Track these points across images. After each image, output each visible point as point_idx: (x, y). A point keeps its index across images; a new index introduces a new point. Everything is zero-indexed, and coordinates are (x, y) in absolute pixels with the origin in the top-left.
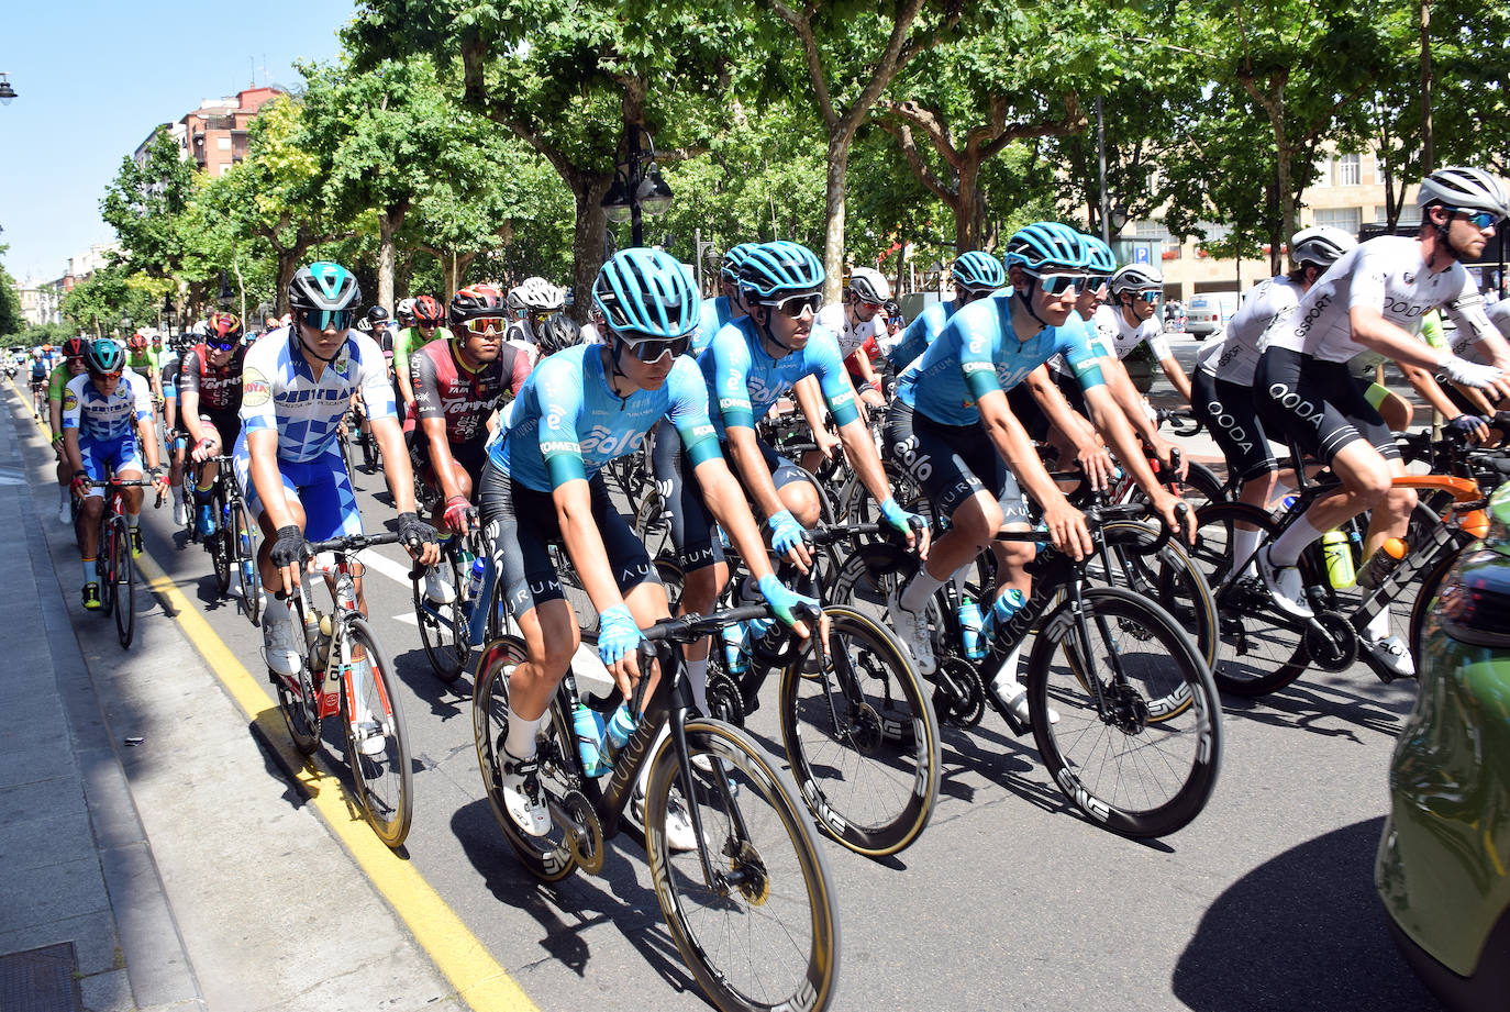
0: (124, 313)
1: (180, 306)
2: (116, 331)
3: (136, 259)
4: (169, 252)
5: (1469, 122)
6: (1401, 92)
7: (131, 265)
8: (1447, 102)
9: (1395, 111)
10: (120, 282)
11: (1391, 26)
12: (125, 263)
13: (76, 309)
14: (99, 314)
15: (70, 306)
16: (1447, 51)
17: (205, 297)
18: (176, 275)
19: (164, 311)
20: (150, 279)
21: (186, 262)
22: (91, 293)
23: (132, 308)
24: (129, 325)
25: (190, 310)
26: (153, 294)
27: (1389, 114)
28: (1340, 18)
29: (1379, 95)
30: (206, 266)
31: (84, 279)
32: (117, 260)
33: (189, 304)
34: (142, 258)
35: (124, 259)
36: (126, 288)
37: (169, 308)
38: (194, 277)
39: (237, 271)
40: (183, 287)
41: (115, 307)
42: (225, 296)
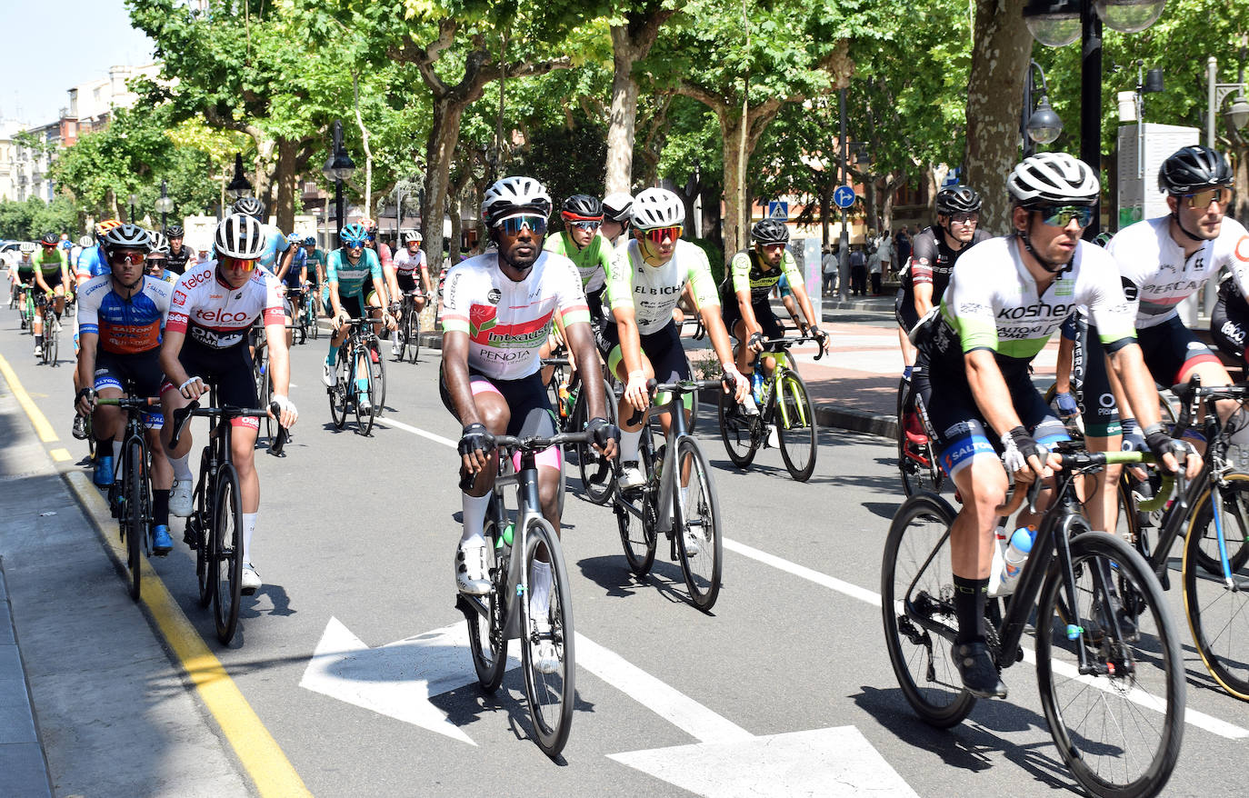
0: (162, 188)
1: (259, 180)
2: (147, 220)
3: (186, 95)
4: (246, 87)
7: (178, 105)
10: (155, 133)
12: (168, 101)
13: (78, 176)
14: (118, 187)
15: (70, 172)
17: (303, 167)
18: (256, 126)
19: (231, 187)
20: (209, 130)
21: (277, 105)
22: (107, 151)
23: (176, 180)
24: (170, 210)
25: (275, 188)
26: (214, 157)
30: (306, 111)
31: (94, 125)
32: (155, 95)
33: (275, 177)
34: (197, 93)
35: (167, 93)
36: (166, 145)
37: (240, 183)
38: (286, 130)
39: (359, 122)
40: (266, 147)
41: (147, 177)
42: (337, 166)
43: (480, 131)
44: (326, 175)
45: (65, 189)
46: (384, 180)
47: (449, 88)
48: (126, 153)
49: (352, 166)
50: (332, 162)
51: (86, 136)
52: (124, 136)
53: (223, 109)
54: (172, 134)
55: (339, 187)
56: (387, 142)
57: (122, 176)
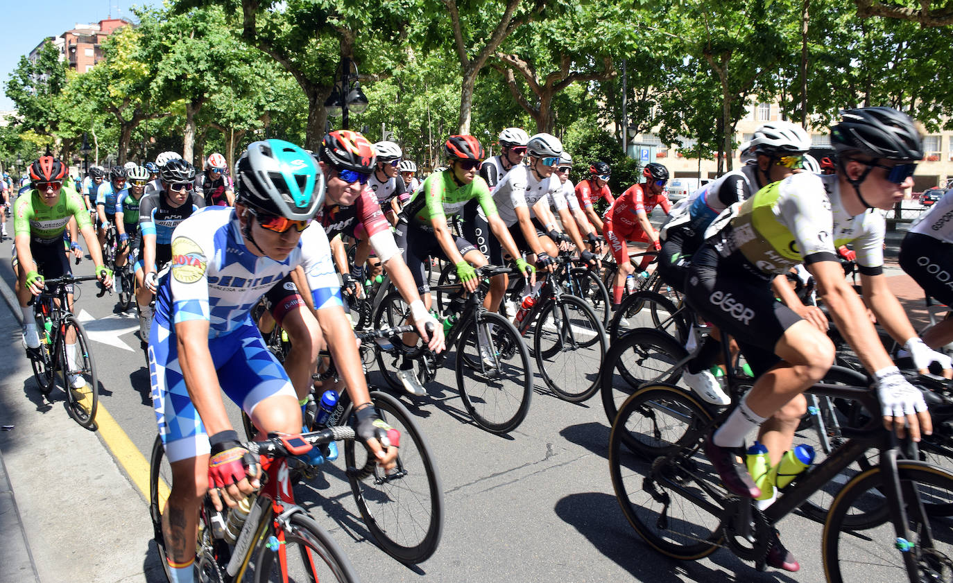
5: (829, 91)
6: (793, 69)
8: (818, 77)
9: (790, 80)
11: (788, 31)
16: (818, 48)
27: (786, 81)
28: (760, 25)
29: (781, 71)
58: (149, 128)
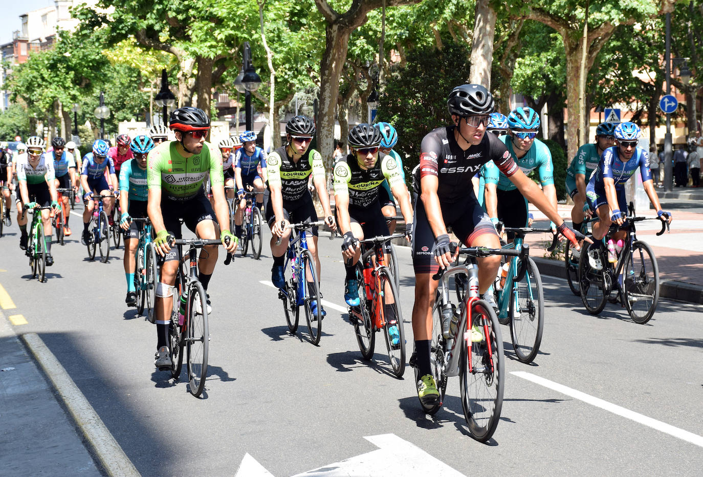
43: (364, 51)
44: (237, 88)
45: (19, 99)
46: (285, 93)
47: (339, 15)
48: (69, 68)
49: (258, 80)
50: (241, 76)
51: (36, 54)
52: (67, 54)
53: (151, 33)
54: (109, 54)
55: (248, 98)
56: (286, 60)
57: (66, 88)
58: (389, 32)
